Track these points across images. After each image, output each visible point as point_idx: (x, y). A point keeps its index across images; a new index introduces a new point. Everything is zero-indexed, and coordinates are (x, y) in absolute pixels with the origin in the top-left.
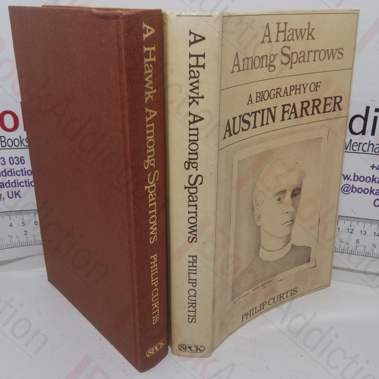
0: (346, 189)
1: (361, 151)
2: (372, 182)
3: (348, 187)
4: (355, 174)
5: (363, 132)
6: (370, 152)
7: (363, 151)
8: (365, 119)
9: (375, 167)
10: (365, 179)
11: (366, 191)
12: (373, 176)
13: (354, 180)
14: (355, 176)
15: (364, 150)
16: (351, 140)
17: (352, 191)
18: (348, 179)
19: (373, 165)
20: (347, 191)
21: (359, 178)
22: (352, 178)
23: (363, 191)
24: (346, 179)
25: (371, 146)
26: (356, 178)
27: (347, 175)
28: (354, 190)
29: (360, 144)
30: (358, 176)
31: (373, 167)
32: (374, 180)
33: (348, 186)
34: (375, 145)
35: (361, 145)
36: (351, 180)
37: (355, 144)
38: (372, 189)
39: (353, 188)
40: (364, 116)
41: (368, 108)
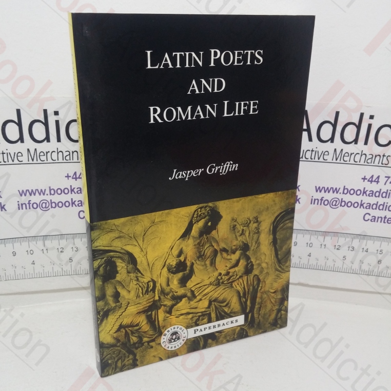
0: (334, 203)
1: (352, 162)
2: (363, 195)
3: (336, 201)
4: (345, 186)
5: (356, 141)
6: (362, 162)
7: (355, 162)
8: (359, 127)
9: (366, 179)
10: (355, 192)
11: (356, 205)
12: (364, 188)
13: (343, 193)
14: (344, 189)
15: (356, 160)
16: (342, 150)
17: (341, 205)
18: (337, 193)
19: (365, 176)
20: (335, 205)
21: (349, 192)
22: (341, 191)
23: (353, 205)
24: (335, 192)
25: (364, 156)
26: (346, 191)
27: (336, 189)
28: (343, 204)
29: (351, 154)
30: (347, 189)
31: (364, 179)
32: (365, 192)
33: (336, 199)
34: (367, 155)
35: (353, 156)
36: (340, 193)
37: (347, 155)
38: (363, 203)
39: (342, 202)
40: (357, 124)
41: (362, 115)
